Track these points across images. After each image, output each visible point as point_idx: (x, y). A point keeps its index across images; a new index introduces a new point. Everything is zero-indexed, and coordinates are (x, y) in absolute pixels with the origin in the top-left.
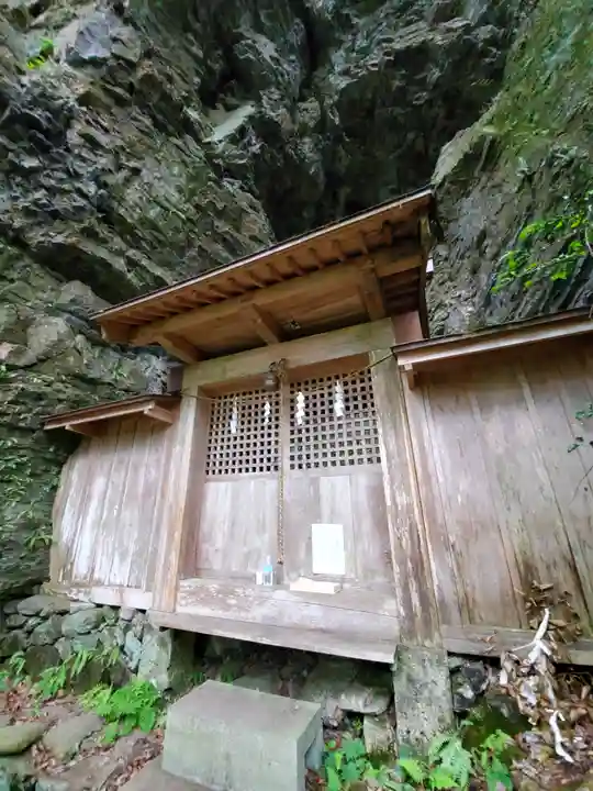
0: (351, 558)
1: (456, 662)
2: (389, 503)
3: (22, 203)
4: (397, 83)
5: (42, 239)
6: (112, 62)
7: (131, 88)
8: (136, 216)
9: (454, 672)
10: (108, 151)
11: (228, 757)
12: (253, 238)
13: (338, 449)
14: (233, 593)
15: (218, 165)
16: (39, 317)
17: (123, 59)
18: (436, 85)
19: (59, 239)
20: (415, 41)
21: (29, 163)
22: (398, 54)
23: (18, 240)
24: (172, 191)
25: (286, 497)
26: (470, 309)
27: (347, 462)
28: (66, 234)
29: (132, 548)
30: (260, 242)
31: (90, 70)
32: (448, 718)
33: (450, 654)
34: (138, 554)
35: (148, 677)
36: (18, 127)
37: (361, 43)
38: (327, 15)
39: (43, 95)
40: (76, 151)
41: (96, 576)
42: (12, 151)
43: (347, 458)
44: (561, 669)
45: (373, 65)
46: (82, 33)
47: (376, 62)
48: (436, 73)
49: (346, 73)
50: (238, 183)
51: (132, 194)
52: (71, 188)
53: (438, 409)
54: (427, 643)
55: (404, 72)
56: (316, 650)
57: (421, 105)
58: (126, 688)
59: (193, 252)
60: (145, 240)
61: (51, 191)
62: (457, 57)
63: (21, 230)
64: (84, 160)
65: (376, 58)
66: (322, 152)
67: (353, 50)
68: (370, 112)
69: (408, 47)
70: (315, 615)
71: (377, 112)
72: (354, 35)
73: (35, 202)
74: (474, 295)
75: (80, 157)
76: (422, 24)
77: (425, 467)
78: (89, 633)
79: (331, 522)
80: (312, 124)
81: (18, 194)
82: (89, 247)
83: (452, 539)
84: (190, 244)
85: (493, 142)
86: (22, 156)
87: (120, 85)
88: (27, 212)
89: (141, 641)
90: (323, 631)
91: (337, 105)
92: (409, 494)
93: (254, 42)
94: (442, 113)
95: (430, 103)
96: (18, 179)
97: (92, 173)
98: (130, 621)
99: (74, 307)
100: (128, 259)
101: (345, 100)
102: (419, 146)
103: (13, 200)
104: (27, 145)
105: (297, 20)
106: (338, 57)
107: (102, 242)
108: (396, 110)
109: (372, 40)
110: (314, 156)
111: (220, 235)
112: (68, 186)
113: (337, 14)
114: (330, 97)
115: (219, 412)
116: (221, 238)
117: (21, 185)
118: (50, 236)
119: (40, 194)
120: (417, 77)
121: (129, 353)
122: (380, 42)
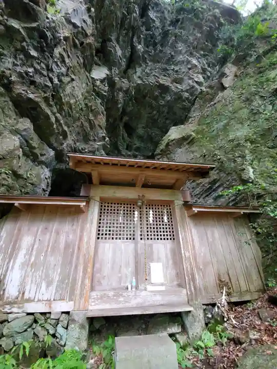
0: (165, 276)
1: (205, 307)
2: (183, 255)
3: (19, 69)
4: (156, 93)
5: (23, 92)
6: (80, 29)
7: (82, 44)
8: (66, 100)
9: (204, 310)
10: (66, 66)
11: (149, 362)
12: (99, 126)
13: (159, 234)
14: (121, 295)
15: (96, 90)
16: (6, 133)
17: (85, 31)
18: (168, 101)
19: (31, 96)
20: (167, 84)
21: (33, 53)
22: (160, 84)
23: (8, 87)
24: (80, 94)
25: (139, 252)
27: (163, 239)
28: (36, 95)
29: (57, 278)
30: (101, 128)
31: (71, 27)
32: (204, 325)
33: (203, 305)
34: (61, 281)
35: (72, 347)
36: (36, 34)
37: (147, 70)
38: (140, 53)
39: (54, 28)
40: (56, 60)
41: (26, 296)
42: (27, 42)
43: (163, 237)
44: (229, 303)
45: (151, 82)
46: (74, 10)
48: (169, 98)
50: (100, 101)
51: (68, 89)
52: (46, 75)
54: (197, 303)
55: (160, 91)
56: (168, 312)
57: (161, 105)
58: (60, 357)
59: (79, 123)
60: (64, 111)
61: (36, 71)
62: (176, 97)
63: (14, 83)
64: (57, 65)
65: (152, 80)
66: (124, 100)
67: (144, 71)
68: (144, 97)
69: (164, 84)
70: (158, 299)
71: (147, 98)
72: (146, 66)
73: (27, 73)
75: (56, 62)
76: (169, 79)
78: (26, 330)
79: (158, 262)
80: (124, 89)
81: (18, 63)
82: (43, 106)
83: (201, 267)
84: (79, 119)
85: (193, 138)
86: (30, 47)
87: (79, 40)
88: (20, 75)
89: (67, 328)
90: (162, 305)
91: (134, 88)
92: (189, 252)
93: (115, 46)
94: (166, 111)
95: (164, 106)
96: (22, 56)
97: (59, 73)
98: (59, 319)
99: (24, 133)
100: (56, 118)
101: (138, 88)
102: (156, 117)
103: (15, 65)
104: (36, 44)
105: (130, 47)
106: (139, 70)
107: (50, 106)
108: (153, 102)
109: (152, 73)
110: (121, 100)
111: (90, 120)
112: (45, 73)
113: (143, 56)
114: (133, 83)
115: (105, 210)
116: (90, 121)
117: (22, 60)
118: (27, 92)
119: (31, 70)
120: (163, 95)
121: (36, 163)
122: (154, 75)
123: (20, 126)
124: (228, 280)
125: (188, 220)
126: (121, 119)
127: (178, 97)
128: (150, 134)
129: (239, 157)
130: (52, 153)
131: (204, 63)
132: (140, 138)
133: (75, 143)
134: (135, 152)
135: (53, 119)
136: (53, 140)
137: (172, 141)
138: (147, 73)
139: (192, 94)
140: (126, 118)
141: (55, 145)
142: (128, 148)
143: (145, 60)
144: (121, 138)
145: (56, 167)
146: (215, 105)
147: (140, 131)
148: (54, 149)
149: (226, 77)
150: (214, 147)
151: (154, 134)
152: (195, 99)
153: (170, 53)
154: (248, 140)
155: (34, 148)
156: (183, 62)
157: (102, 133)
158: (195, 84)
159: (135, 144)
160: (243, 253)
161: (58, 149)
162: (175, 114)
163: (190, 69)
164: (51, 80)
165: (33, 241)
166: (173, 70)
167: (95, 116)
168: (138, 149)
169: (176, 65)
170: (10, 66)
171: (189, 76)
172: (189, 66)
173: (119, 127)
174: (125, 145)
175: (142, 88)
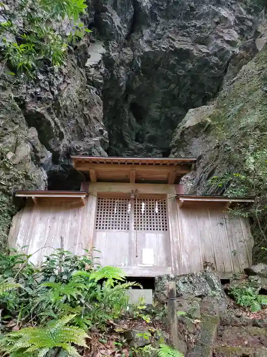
2: (171, 240)
3: (30, 91)
4: (172, 61)
5: (33, 108)
7: (76, 48)
8: (63, 104)
10: (63, 75)
13: (152, 225)
15: (90, 80)
16: (23, 143)
18: (190, 71)
19: (38, 110)
20: (185, 47)
21: (41, 77)
22: (176, 49)
24: (75, 92)
26: (191, 185)
28: (41, 108)
30: (98, 120)
37: (159, 31)
38: (146, 10)
40: (56, 75)
42: (36, 70)
45: (163, 48)
47: (165, 47)
48: (191, 66)
49: (149, 42)
50: (95, 90)
51: (65, 94)
53: (187, 216)
55: (176, 58)
57: (180, 76)
59: (73, 121)
60: (61, 114)
61: (42, 89)
62: (201, 64)
63: (27, 103)
64: (57, 79)
65: (164, 45)
66: (129, 76)
67: (154, 32)
68: (156, 67)
69: (181, 49)
71: (160, 68)
72: (157, 25)
73: (36, 93)
74: (193, 179)
75: (56, 77)
76: (189, 39)
77: (182, 231)
79: (149, 248)
80: (127, 61)
81: (30, 87)
82: (46, 115)
83: (188, 251)
86: (38, 73)
87: (73, 46)
88: (32, 95)
91: (142, 58)
92: (177, 238)
93: (112, 15)
94: (189, 82)
95: (185, 76)
97: (58, 85)
99: (32, 141)
100: (55, 122)
101: (146, 57)
102: (176, 92)
103: (27, 89)
104: (42, 69)
105: (132, 7)
106: (147, 32)
107: (50, 113)
108: (169, 72)
109: (164, 33)
110: (124, 77)
111: (84, 114)
112: (48, 89)
113: (151, 12)
114: (139, 52)
115: (102, 204)
116: (84, 116)
117: (32, 84)
118: (36, 108)
119: (38, 90)
120: (182, 63)
121: (37, 165)
122: (168, 37)
123: (30, 136)
124: (213, 261)
125: (179, 211)
126: (126, 98)
127: (204, 63)
128: (169, 115)
129: (244, 147)
130: (50, 155)
131: (240, 10)
132: (155, 122)
133: (70, 142)
134: (149, 144)
135: (53, 124)
136: (51, 142)
137: (187, 128)
138: (158, 35)
139: (221, 58)
140: (132, 97)
141: (53, 147)
142: (139, 138)
143: (154, 17)
144: (127, 125)
145: (52, 169)
146: (234, 84)
147: (154, 113)
148: (51, 151)
149: (261, 37)
150: (227, 136)
151: (174, 116)
152: (228, 65)
153: (189, 5)
154: (257, 127)
155: (38, 152)
156: (208, 14)
157: (99, 126)
158: (225, 45)
159: (148, 133)
160: (232, 241)
161: (55, 150)
162: (202, 85)
163: (217, 23)
164: (53, 93)
165: (44, 228)
166: (195, 26)
167: (90, 108)
168: (152, 139)
169: (199, 18)
170: (24, 91)
171: (217, 34)
172: (216, 20)
173: (124, 110)
174: (134, 134)
175: (152, 57)
